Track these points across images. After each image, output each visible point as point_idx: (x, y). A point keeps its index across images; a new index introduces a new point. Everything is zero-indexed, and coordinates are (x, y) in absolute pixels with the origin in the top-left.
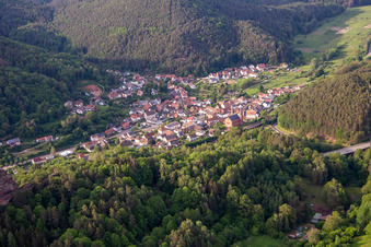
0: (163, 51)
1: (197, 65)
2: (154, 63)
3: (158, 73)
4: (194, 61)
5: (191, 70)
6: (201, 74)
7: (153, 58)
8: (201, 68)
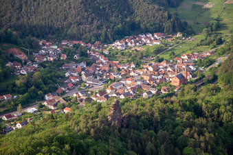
0: (66, 18)
1: (103, 32)
2: (58, 29)
3: (64, 39)
4: (98, 28)
5: (97, 37)
6: (108, 41)
7: (57, 25)
8: (106, 35)
